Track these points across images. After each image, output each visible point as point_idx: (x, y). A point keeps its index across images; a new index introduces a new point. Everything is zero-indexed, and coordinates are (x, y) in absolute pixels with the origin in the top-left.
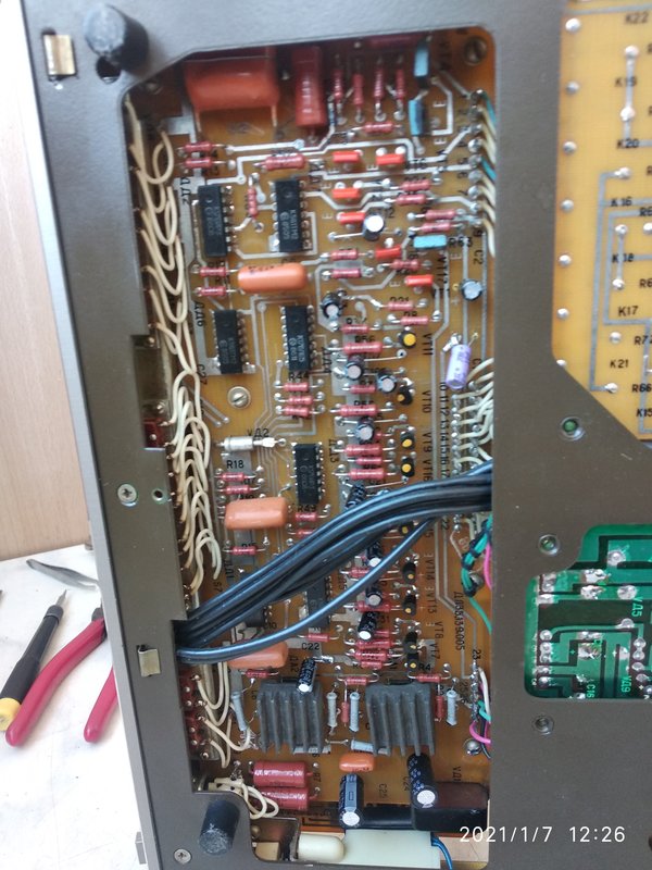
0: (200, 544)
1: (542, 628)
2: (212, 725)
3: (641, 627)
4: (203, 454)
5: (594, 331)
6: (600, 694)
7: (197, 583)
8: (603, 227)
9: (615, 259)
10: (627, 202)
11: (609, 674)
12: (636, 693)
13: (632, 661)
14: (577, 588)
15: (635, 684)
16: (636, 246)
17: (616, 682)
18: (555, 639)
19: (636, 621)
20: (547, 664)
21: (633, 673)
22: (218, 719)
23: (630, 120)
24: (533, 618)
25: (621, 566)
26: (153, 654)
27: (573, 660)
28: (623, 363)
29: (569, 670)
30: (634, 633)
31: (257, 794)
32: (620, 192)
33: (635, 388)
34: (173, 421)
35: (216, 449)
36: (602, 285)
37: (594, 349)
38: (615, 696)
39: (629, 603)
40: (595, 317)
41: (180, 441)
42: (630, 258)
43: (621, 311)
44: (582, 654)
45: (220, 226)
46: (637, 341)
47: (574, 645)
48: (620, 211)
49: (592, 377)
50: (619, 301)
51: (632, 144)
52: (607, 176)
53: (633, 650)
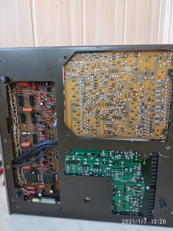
0: (18, 149)
1: (67, 164)
2: (19, 179)
3: (81, 165)
4: (19, 135)
5: (71, 121)
6: (76, 175)
7: (17, 155)
8: (72, 107)
9: (73, 111)
10: (74, 104)
11: (77, 172)
12: (81, 175)
13: (80, 170)
14: (72, 158)
15: (81, 174)
16: (76, 110)
17: (78, 174)
18: (69, 166)
19: (80, 164)
20: (68, 170)
21: (81, 172)
22: (21, 178)
23: (74, 94)
24: (66, 162)
25: (78, 155)
26: (9, 165)
27: (72, 170)
28: (76, 126)
29: (71, 171)
30: (80, 165)
31: (26, 191)
32: (73, 103)
33: (77, 129)
34: (14, 129)
35: (21, 134)
36: (72, 115)
37: (72, 123)
38: (78, 175)
39: (79, 161)
40: (71, 119)
41: (15, 133)
42: (75, 111)
43: (75, 118)
44: (73, 168)
45: (21, 102)
46: (77, 123)
47: (72, 167)
48: (73, 105)
49: (72, 127)
50: (74, 117)
51: (74, 97)
52: (71, 101)
53: (80, 168)
